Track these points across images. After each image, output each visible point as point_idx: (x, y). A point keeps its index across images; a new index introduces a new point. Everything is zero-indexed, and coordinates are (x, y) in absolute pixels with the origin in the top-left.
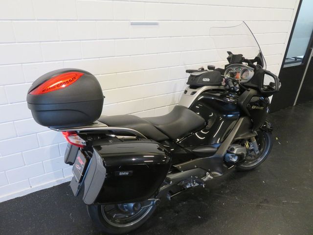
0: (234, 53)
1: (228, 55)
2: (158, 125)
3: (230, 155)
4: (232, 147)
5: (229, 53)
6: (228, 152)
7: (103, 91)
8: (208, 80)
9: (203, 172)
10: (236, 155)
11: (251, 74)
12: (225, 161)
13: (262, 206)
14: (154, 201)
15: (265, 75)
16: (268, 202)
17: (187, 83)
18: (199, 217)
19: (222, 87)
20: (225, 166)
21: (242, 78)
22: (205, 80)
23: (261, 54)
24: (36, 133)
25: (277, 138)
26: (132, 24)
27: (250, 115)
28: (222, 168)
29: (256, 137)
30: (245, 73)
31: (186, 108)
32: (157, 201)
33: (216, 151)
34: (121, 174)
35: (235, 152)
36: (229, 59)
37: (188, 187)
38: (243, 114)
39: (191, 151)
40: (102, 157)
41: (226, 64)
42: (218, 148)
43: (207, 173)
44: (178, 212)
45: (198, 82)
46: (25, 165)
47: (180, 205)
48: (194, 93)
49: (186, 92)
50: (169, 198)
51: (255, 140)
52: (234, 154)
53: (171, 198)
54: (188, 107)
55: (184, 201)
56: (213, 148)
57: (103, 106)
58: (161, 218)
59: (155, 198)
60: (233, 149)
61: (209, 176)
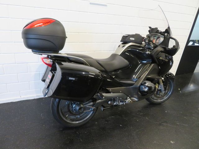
0: (153, 27)
1: (149, 29)
2: (98, 61)
3: (143, 87)
4: (145, 81)
5: (150, 27)
6: (142, 84)
7: (66, 33)
8: (133, 39)
9: (126, 96)
10: (147, 86)
11: (162, 39)
12: (140, 91)
13: (162, 124)
14: (92, 108)
15: (170, 39)
16: (167, 123)
17: (121, 41)
18: (121, 125)
19: (142, 46)
20: (139, 93)
21: (156, 42)
22: (132, 39)
23: (169, 27)
24: (27, 63)
25: (179, 89)
26: (91, 4)
27: (158, 63)
28: (138, 94)
29: (163, 82)
30: (158, 39)
31: (118, 55)
32: (94, 109)
33: (134, 83)
34: (70, 78)
35: (146, 85)
36: (149, 31)
37: (115, 104)
38: (153, 62)
39: (118, 81)
40: (60, 68)
41: (147, 34)
42: (136, 82)
43: (128, 97)
44: (108, 121)
45: (127, 40)
46: (18, 82)
47: (110, 117)
48: (124, 46)
49: (119, 46)
50: (102, 109)
51: (162, 84)
52: (145, 85)
53: (104, 110)
54: (120, 54)
55: (112, 116)
56: (133, 81)
57: (65, 43)
58: (96, 123)
59: (93, 107)
60: (145, 83)
61: (129, 99)
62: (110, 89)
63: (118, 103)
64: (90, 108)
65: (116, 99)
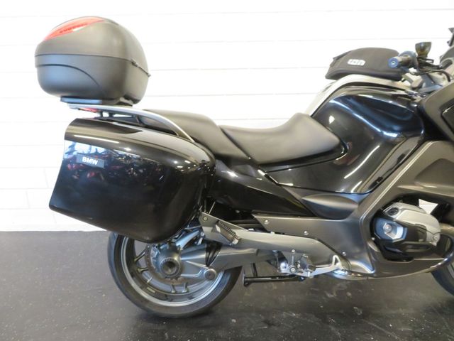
3: (385, 224)
4: (395, 205)
8: (362, 63)
10: (401, 224)
12: (376, 238)
22: (355, 62)
31: (305, 116)
33: (354, 210)
35: (398, 217)
42: (360, 204)
43: (335, 256)
52: (394, 220)
54: (311, 114)
56: (351, 201)
58: (234, 321)
59: (208, 265)
60: (395, 211)
61: (339, 264)
62: (266, 220)
63: (293, 270)
64: (199, 268)
65: (285, 254)
